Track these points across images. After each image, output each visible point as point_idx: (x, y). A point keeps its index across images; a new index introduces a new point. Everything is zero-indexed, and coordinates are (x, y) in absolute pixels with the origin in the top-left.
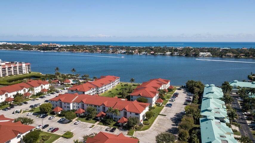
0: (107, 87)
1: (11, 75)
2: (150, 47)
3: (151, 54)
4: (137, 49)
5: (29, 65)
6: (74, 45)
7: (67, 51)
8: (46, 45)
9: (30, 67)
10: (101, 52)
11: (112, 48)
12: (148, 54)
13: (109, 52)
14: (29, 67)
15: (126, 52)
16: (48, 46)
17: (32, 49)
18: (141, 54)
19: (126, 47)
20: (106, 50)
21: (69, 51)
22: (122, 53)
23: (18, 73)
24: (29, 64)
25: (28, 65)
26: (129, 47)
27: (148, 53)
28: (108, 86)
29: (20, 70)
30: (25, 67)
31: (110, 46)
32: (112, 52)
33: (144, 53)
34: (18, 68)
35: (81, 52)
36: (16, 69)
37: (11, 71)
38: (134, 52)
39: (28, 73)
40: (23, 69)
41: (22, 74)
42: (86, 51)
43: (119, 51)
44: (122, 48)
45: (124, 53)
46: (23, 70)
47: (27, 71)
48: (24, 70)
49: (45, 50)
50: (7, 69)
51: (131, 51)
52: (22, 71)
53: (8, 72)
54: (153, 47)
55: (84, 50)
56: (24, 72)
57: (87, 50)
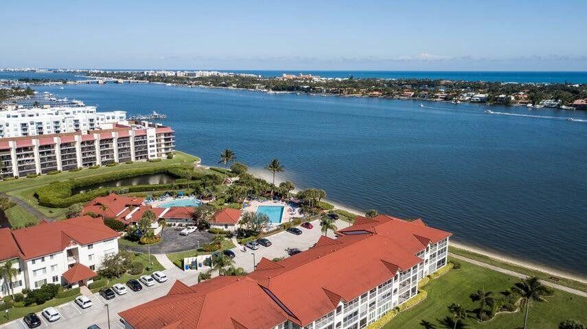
0: (361, 306)
1: (110, 163)
2: (566, 84)
3: (576, 106)
4: (522, 89)
5: (169, 134)
6: (352, 78)
7: (327, 91)
8: (292, 77)
9: (172, 141)
10: (413, 96)
11: (446, 85)
12: (564, 107)
13: (437, 97)
14: (169, 139)
15: (488, 99)
16: (294, 79)
17: (253, 87)
18: (538, 106)
19: (489, 83)
20: (427, 93)
21: (333, 92)
22: (474, 102)
23: (133, 159)
24: (169, 130)
25: (165, 134)
26: (497, 84)
27: (563, 104)
28: (369, 301)
29: (140, 148)
30: (155, 138)
31: (443, 82)
32: (446, 99)
33: (547, 102)
34: (132, 141)
35: (359, 95)
36: (129, 144)
37: (112, 150)
38: (513, 98)
39: (164, 157)
40: (149, 144)
41: (144, 160)
42: (375, 93)
43: (465, 95)
44: (476, 88)
45: (482, 101)
46: (149, 149)
47: (163, 151)
48: (152, 149)
49: (279, 90)
50: (97, 144)
51: (503, 96)
52: (146, 152)
53: (102, 153)
54: (577, 86)
55: (369, 91)
56: (153, 154)
57: (376, 90)
